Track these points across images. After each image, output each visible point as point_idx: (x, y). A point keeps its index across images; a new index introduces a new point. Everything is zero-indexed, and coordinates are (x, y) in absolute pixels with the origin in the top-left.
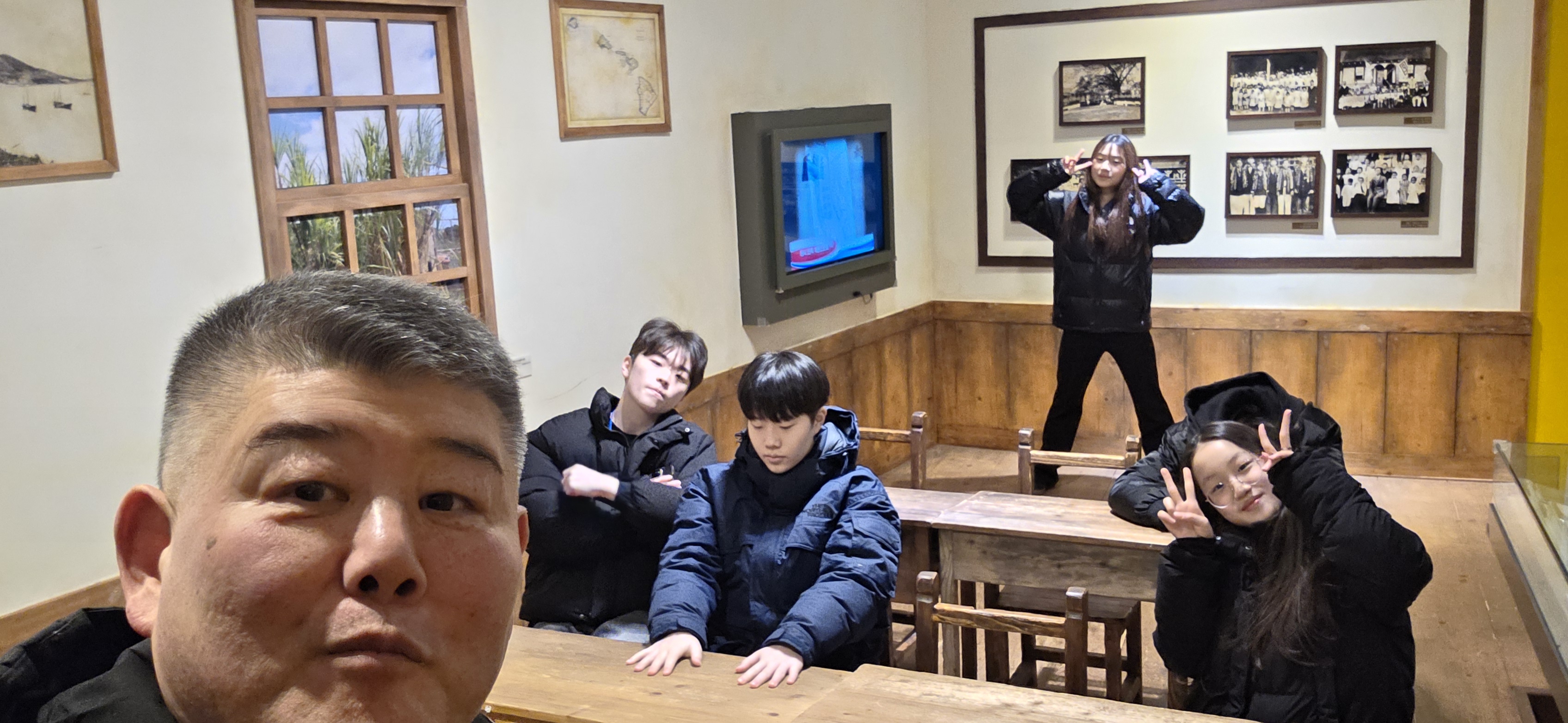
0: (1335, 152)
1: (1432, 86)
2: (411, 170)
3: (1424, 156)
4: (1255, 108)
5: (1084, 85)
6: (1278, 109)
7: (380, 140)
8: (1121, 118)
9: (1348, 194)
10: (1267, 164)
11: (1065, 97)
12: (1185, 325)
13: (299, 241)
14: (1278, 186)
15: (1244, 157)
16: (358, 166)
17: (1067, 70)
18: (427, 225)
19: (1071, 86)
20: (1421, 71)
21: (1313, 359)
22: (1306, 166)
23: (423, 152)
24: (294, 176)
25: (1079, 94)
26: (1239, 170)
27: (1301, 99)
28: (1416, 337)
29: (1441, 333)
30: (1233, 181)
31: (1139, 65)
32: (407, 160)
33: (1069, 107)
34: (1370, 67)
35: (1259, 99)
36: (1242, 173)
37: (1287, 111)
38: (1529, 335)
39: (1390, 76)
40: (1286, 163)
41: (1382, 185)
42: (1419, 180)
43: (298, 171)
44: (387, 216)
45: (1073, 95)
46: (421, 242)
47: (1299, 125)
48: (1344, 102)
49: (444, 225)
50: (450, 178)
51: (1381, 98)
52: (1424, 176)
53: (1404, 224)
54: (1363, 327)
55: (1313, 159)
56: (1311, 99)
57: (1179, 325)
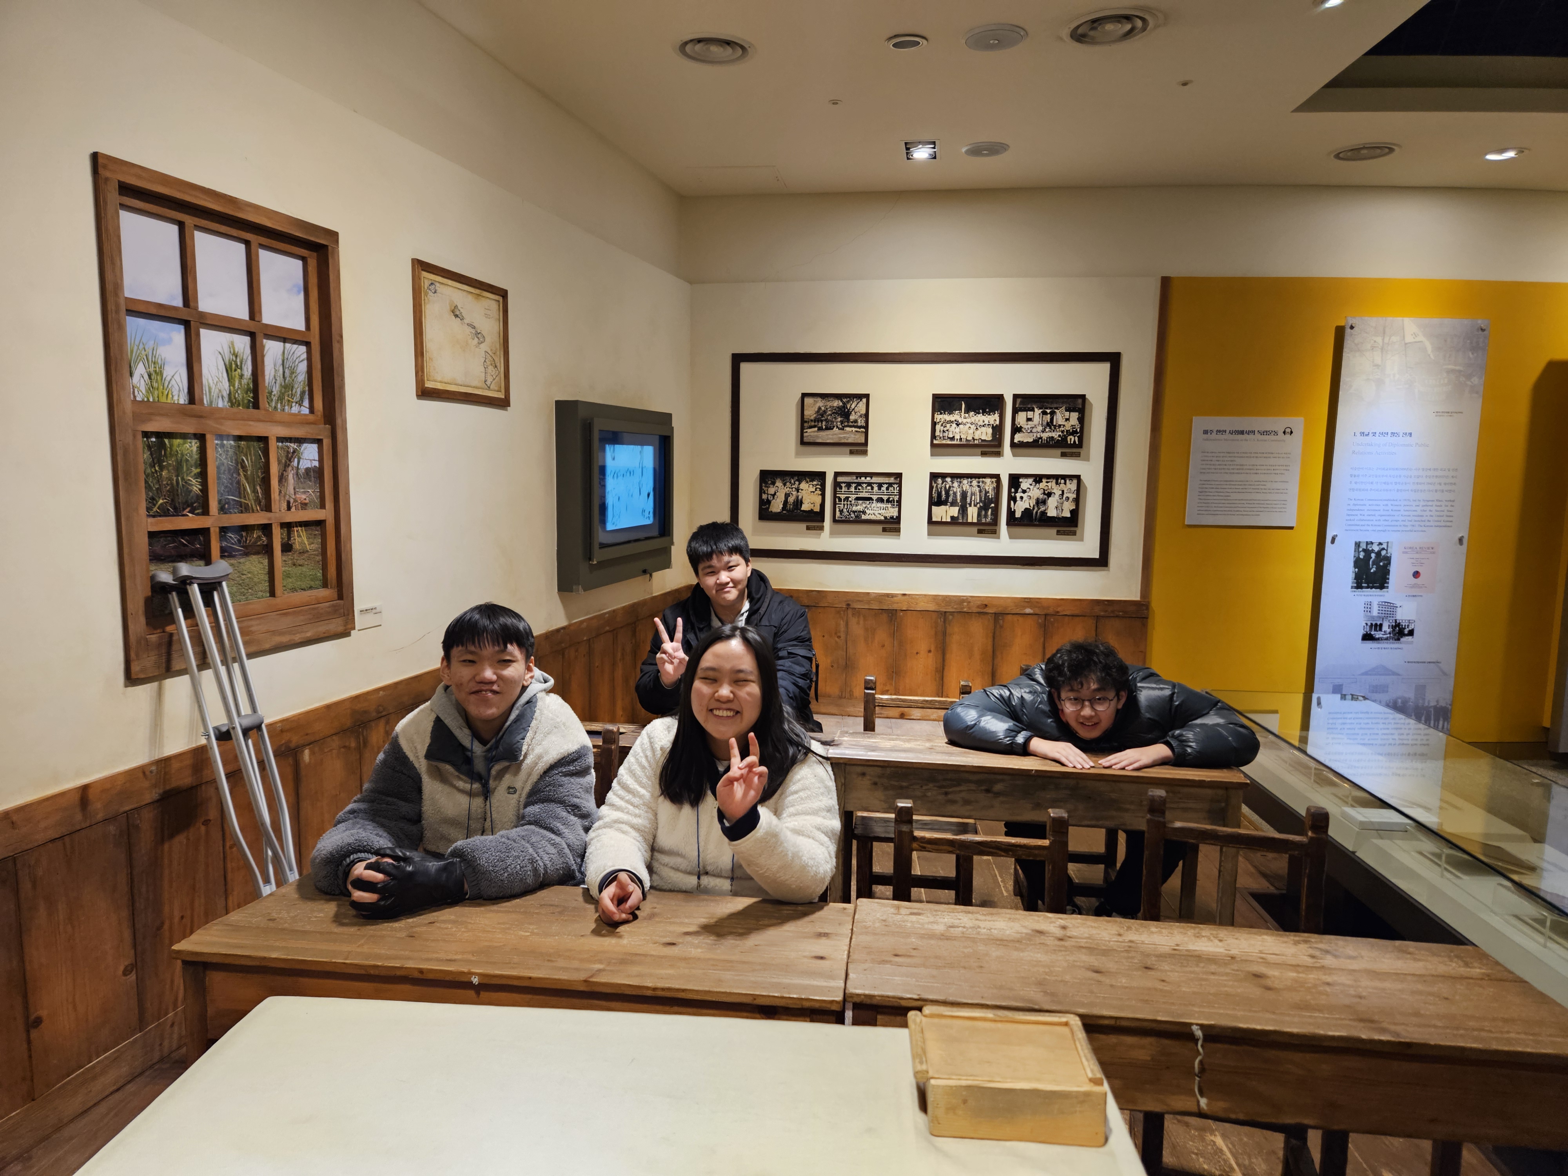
0: (1010, 475)
1: (1082, 428)
2: (273, 404)
3: (1075, 481)
4: (953, 439)
5: (821, 414)
6: (969, 441)
7: (245, 368)
8: (850, 441)
9: (1019, 508)
10: (960, 482)
11: (806, 422)
12: (895, 607)
13: (153, 460)
14: (968, 500)
15: (943, 476)
16: (220, 391)
17: (808, 401)
18: (288, 462)
19: (810, 413)
20: (1074, 416)
21: (991, 635)
22: (989, 485)
23: (287, 387)
24: (151, 389)
25: (817, 420)
26: (939, 486)
27: (986, 434)
28: (1067, 618)
29: (1085, 616)
30: (935, 495)
31: (864, 400)
32: (271, 393)
33: (809, 430)
34: (1038, 412)
35: (955, 432)
36: (941, 488)
37: (976, 442)
38: (1147, 618)
39: (1052, 419)
40: (975, 483)
41: (1044, 502)
42: (1071, 499)
43: (155, 385)
44: (248, 447)
45: (812, 421)
46: (282, 479)
47: (984, 454)
48: (1018, 438)
49: (305, 464)
50: (312, 418)
51: (1045, 436)
52: (1075, 496)
53: (1058, 533)
54: (1028, 611)
55: (994, 480)
56: (994, 434)
57: (890, 607)
